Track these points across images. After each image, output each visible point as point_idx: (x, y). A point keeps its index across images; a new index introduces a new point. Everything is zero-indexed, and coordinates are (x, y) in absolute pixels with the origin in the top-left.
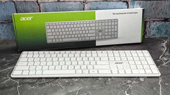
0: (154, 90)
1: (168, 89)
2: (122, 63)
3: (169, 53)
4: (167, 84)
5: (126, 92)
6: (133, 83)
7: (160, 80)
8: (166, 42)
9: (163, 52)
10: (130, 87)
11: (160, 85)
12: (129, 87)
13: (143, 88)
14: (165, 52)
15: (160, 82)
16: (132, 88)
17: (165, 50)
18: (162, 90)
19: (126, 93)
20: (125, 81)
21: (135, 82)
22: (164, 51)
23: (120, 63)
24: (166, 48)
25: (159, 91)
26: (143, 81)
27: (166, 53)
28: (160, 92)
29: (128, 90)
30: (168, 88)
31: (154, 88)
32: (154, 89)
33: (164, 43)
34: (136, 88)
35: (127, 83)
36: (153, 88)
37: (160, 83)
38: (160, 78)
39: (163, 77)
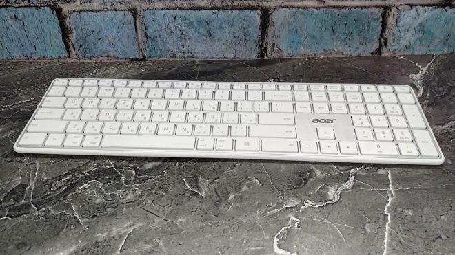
0: (365, 233)
1: (413, 231)
2: (332, 121)
3: (429, 106)
4: (409, 213)
5: (276, 240)
6: (303, 207)
7: (390, 199)
8: (425, 70)
10: (292, 221)
11: (389, 217)
12: (290, 222)
13: (331, 226)
15: (388, 205)
16: (296, 225)
17: (420, 95)
18: (391, 234)
19: (275, 246)
20: (280, 200)
21: (309, 205)
23: (325, 121)
24: (421, 91)
25: (383, 236)
26: (336, 200)
28: (385, 241)
29: (283, 233)
30: (411, 225)
31: (368, 224)
32: (368, 230)
33: (418, 75)
34: (310, 225)
35: (285, 206)
36: (366, 227)
37: (388, 208)
38: (391, 189)
39: (401, 188)
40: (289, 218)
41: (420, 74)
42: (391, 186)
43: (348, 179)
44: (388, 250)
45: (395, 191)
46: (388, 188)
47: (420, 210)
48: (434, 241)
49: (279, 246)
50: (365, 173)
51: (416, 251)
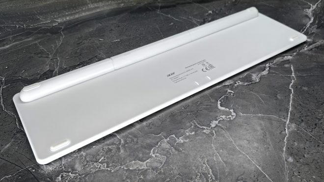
0: (277, 99)
1: (308, 99)
3: (317, 28)
4: (306, 89)
5: (219, 102)
6: (236, 85)
7: (293, 81)
8: (314, 7)
9: (305, 25)
10: (229, 92)
11: (292, 91)
12: (227, 93)
13: (255, 95)
14: (310, 27)
15: (292, 84)
16: (232, 94)
17: (311, 22)
18: (294, 100)
19: (219, 106)
21: (240, 84)
22: (308, 25)
24: (312, 19)
25: (289, 101)
26: (257, 81)
27: (311, 29)
28: (290, 104)
29: (223, 99)
30: (307, 95)
31: (279, 94)
32: (279, 98)
33: (310, 10)
34: (241, 94)
35: (223, 84)
36: (277, 96)
37: (292, 86)
38: (293, 75)
39: (299, 74)
40: (227, 91)
41: (311, 9)
42: (293, 73)
43: (265, 70)
44: (292, 108)
45: (296, 77)
46: (292, 74)
47: (312, 87)
48: (322, 104)
49: (221, 106)
50: (276, 66)
51: (310, 109)
